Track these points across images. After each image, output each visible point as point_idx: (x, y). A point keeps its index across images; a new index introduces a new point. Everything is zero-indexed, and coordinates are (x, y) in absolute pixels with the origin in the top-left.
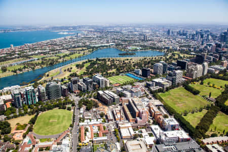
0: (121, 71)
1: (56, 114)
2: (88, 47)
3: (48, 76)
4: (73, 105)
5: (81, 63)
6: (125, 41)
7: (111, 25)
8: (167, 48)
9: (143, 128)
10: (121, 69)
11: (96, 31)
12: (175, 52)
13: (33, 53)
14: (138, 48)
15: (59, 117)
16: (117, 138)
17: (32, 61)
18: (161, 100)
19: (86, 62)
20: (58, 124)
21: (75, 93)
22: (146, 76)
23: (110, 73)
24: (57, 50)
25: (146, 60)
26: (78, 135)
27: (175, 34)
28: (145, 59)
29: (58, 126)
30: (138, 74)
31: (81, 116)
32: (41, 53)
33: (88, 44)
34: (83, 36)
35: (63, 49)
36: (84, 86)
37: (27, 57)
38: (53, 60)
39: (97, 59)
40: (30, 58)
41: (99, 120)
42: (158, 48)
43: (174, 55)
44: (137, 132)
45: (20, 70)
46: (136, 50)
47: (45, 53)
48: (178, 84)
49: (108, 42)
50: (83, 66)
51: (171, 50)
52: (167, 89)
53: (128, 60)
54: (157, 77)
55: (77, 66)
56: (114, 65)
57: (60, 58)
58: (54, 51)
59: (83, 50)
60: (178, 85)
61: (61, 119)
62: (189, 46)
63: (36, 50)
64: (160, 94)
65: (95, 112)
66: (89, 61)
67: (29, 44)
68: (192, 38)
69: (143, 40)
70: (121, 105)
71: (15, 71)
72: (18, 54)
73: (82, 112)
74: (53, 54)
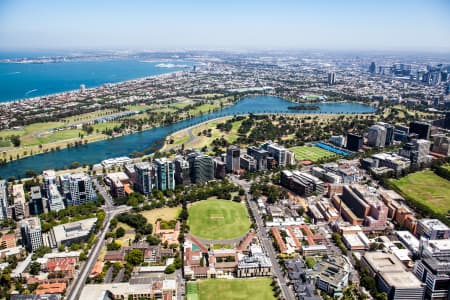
0: (306, 138)
1: (216, 208)
2: (225, 93)
3: (172, 142)
4: (242, 193)
5: (224, 122)
6: (292, 83)
7: (252, 52)
8: (377, 98)
9: (380, 235)
10: (305, 135)
11: (226, 63)
12: (395, 107)
13: (126, 101)
14: (321, 98)
15: (224, 211)
16: (341, 248)
17: (130, 115)
18: (397, 191)
19: (233, 120)
20: (227, 222)
21: (236, 173)
22: (356, 149)
23: (287, 141)
24: (167, 97)
25: (345, 120)
26: (271, 242)
27: (387, 72)
28: (342, 117)
29: (229, 226)
30: (338, 145)
31: (264, 212)
32: (141, 101)
33: (221, 86)
34: (206, 72)
35: (178, 95)
36: (252, 161)
37: (119, 108)
38: (168, 114)
39: (252, 116)
40: (124, 110)
41: (298, 219)
42: (360, 98)
43: (395, 111)
44: (373, 241)
45: (116, 130)
46: (318, 100)
47: (148, 102)
48: (422, 164)
49: (258, 84)
50: (231, 127)
51: (386, 102)
52: (404, 173)
53: (309, 118)
54: (377, 150)
55: (219, 127)
56: (288, 127)
57: (181, 111)
58: (163, 98)
59: (216, 98)
60: (422, 167)
61: (229, 216)
62: (420, 96)
63: (128, 95)
64: (391, 180)
65: (286, 205)
66: (239, 119)
67: (111, 85)
68: (422, 81)
69: (326, 83)
70: (327, 196)
71: (109, 133)
72: (99, 103)
73: (261, 204)
74: (163, 103)
